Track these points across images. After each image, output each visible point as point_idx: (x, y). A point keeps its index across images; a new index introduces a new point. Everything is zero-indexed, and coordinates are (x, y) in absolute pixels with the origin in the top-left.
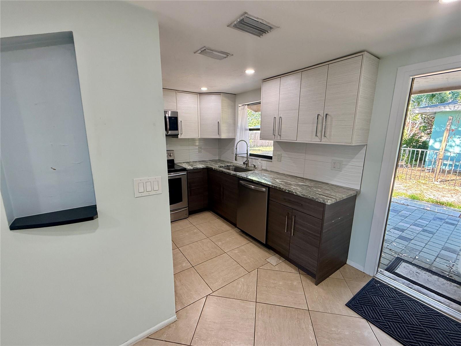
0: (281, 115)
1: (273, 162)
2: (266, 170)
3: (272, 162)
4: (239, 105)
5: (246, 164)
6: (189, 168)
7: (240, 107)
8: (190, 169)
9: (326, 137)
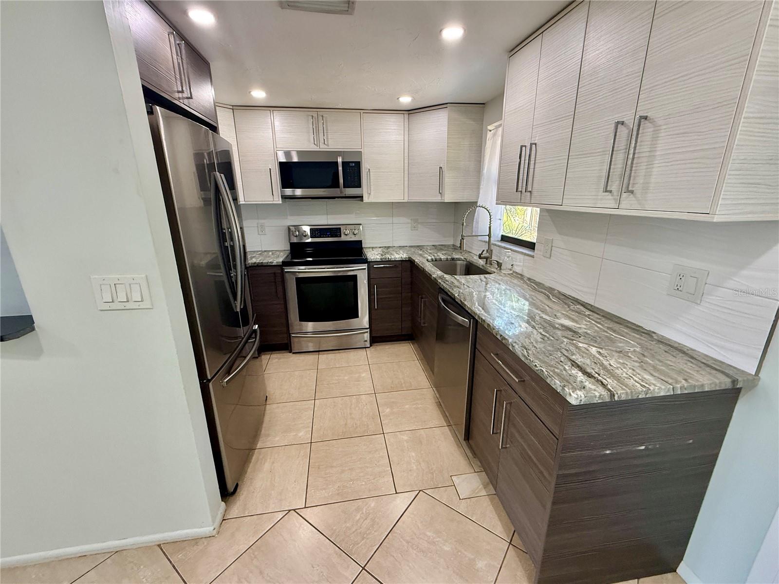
0: (537, 138)
1: (535, 259)
2: (521, 276)
3: (533, 257)
4: (490, 128)
5: (487, 258)
6: (373, 259)
7: (490, 131)
8: (375, 260)
9: (632, 192)
